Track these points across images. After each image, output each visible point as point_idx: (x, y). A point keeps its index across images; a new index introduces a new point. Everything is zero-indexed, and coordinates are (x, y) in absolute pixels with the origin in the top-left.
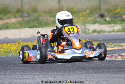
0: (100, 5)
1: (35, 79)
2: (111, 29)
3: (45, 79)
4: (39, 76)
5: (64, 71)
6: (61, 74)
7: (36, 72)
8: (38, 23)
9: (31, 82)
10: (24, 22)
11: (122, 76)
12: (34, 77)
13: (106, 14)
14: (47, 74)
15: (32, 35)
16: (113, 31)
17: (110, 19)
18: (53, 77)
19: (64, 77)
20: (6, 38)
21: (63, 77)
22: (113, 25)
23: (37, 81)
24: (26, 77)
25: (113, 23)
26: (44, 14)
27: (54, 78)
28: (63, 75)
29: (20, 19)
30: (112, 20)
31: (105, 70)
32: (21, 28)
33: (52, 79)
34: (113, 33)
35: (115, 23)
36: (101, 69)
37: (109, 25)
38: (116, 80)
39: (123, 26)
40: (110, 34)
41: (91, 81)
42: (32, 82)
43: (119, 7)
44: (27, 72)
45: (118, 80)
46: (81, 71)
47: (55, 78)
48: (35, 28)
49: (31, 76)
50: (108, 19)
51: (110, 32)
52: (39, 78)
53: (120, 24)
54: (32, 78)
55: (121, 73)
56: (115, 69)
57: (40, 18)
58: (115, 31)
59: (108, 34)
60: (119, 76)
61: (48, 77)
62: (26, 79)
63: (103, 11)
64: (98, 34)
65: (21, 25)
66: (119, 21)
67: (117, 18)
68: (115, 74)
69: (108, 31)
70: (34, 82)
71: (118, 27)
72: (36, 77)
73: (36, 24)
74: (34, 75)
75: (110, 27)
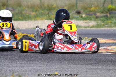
0: (77, 3)
1: (22, 67)
2: (87, 25)
3: (31, 67)
4: (26, 65)
5: (48, 61)
6: (45, 64)
7: (23, 61)
8: (21, 17)
9: (19, 70)
11: (99, 67)
12: (22, 65)
13: (82, 11)
14: (33, 63)
16: (89, 27)
17: (86, 16)
21: (47, 66)
24: (14, 65)
26: (27, 9)
28: (47, 65)
30: (87, 17)
31: (84, 62)
33: (38, 67)
34: (88, 28)
35: (90, 19)
36: (80, 61)
37: (85, 21)
38: (94, 71)
39: (97, 23)
41: (72, 71)
42: (20, 69)
43: (93, 6)
45: (96, 71)
46: (63, 62)
47: (41, 67)
49: (19, 65)
51: (85, 27)
53: (95, 20)
55: (99, 65)
56: (92, 61)
57: (23, 12)
58: (90, 26)
60: (97, 68)
61: (34, 66)
63: (79, 9)
66: (94, 18)
67: (91, 15)
68: (93, 65)
70: (22, 69)
71: (92, 23)
74: (22, 63)
75: (85, 23)
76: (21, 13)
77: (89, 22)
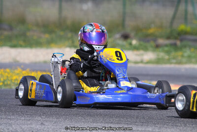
0: (124, 21)
1: (11, 125)
2: (138, 59)
3: (26, 126)
4: (17, 122)
5: (58, 116)
6: (52, 121)
7: (13, 115)
9: (3, 129)
10: (3, 37)
11: (147, 129)
12: (10, 122)
13: (132, 34)
14: (30, 118)
16: (142, 62)
17: (138, 44)
18: (39, 123)
21: (55, 125)
22: (142, 52)
23: (15, 128)
27: (40, 126)
28: (55, 123)
30: (141, 45)
33: (38, 126)
34: (141, 65)
35: (146, 49)
36: (116, 117)
37: (136, 52)
39: (158, 55)
42: (5, 129)
43: (153, 25)
46: (85, 119)
47: (43, 126)
48: (19, 47)
49: (5, 121)
50: (134, 42)
51: (136, 63)
52: (17, 124)
53: (154, 51)
54: (7, 124)
55: (147, 126)
56: (137, 118)
58: (145, 61)
60: (143, 129)
61: (31, 124)
63: (128, 30)
66: (152, 47)
68: (138, 125)
70: (8, 129)
71: (149, 56)
72: (13, 122)
73: (21, 43)
74: (10, 119)
75: (137, 55)
76: (23, 35)
77: (142, 55)
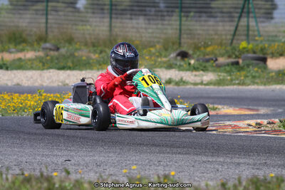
2: (198, 80)
5: (121, 147)
6: (116, 152)
7: (73, 145)
10: (48, 58)
11: (219, 160)
14: (92, 149)
15: (62, 82)
16: (202, 83)
19: (121, 157)
20: (18, 84)
22: (201, 72)
24: (56, 152)
25: (202, 70)
28: (119, 154)
29: (41, 54)
31: (190, 149)
32: (43, 69)
33: (101, 158)
34: (200, 86)
35: (205, 69)
36: (184, 147)
37: (194, 73)
38: (209, 166)
39: (219, 76)
40: (196, 87)
41: (167, 165)
44: (59, 146)
45: (212, 167)
46: (150, 149)
48: (68, 69)
50: (192, 62)
51: (195, 84)
52: (79, 156)
53: (214, 71)
57: (76, 54)
58: (204, 82)
59: (192, 86)
60: (214, 160)
61: (94, 156)
62: (56, 155)
64: (176, 87)
65: (44, 65)
67: (207, 61)
69: (193, 82)
71: (209, 77)
72: (73, 153)
73: (70, 64)
74: (71, 150)
75: (196, 75)
77: (203, 75)
